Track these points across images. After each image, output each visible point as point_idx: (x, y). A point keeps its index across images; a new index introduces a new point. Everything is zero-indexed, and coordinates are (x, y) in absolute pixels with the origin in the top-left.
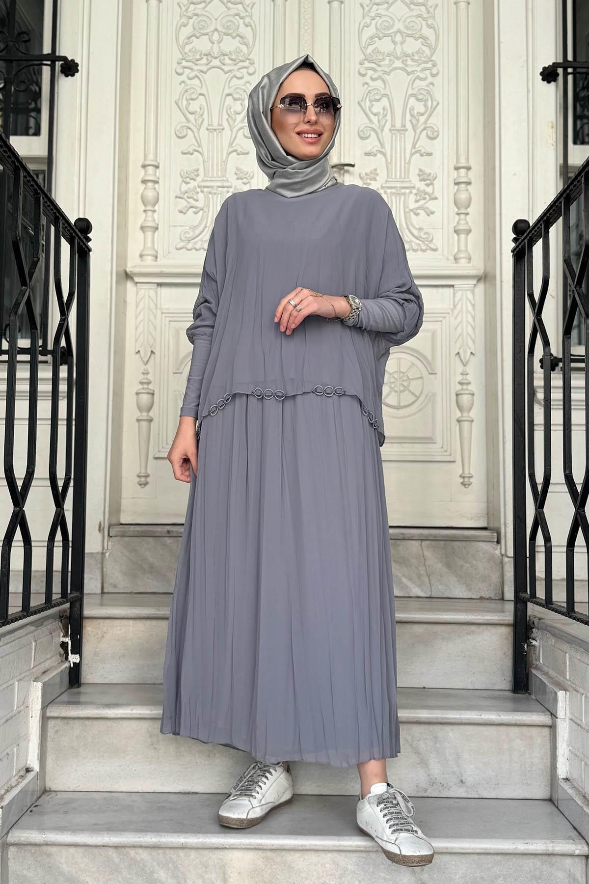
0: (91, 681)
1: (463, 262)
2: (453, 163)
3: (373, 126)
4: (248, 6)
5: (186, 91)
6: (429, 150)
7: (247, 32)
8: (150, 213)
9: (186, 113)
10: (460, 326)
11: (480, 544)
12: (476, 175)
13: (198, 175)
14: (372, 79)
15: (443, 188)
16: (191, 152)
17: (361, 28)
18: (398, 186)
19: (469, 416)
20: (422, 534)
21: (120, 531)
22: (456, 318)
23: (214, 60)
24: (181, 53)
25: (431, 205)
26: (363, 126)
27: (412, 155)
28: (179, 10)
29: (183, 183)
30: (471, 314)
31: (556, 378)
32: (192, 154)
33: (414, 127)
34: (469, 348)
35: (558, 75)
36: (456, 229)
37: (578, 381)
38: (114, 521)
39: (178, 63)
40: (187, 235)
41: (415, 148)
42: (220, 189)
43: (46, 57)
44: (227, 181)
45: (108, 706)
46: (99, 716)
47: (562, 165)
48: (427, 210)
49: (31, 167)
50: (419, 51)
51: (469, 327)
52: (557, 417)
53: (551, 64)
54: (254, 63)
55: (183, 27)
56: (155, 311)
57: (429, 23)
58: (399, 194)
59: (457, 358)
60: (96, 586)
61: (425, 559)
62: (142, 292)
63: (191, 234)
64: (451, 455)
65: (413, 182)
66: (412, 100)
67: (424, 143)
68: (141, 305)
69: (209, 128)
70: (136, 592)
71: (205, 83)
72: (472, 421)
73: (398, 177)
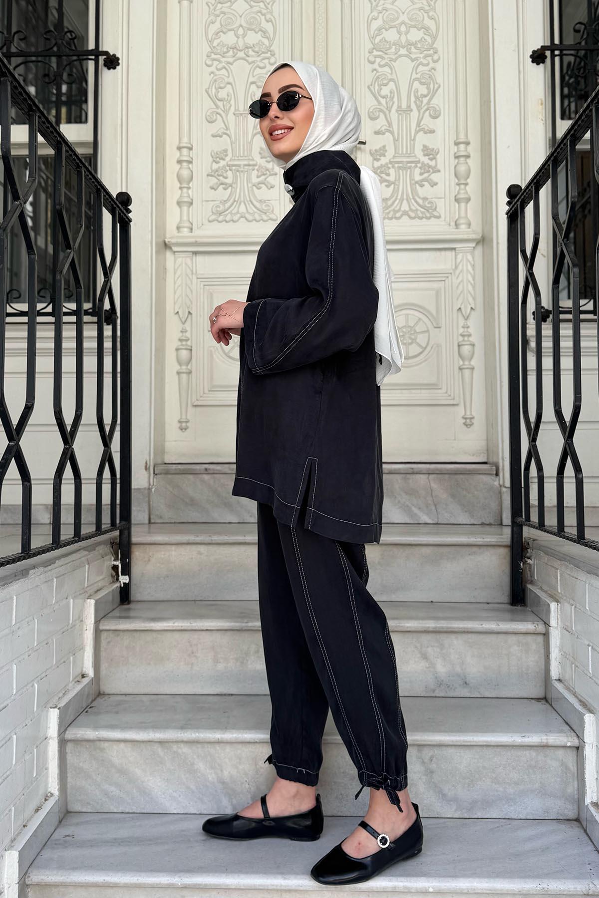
0: (139, 599)
1: (463, 227)
2: (453, 138)
3: (382, 108)
4: (269, 4)
5: (215, 81)
6: (432, 127)
7: (269, 27)
8: (185, 190)
9: (215, 100)
10: (462, 284)
11: (481, 476)
12: (474, 150)
13: (226, 155)
14: (380, 66)
15: (445, 161)
16: (221, 134)
17: (369, 21)
18: (405, 160)
19: (470, 365)
20: (429, 469)
21: (164, 469)
22: (457, 278)
23: (239, 52)
24: (210, 47)
25: (435, 177)
26: (374, 107)
27: (417, 132)
28: (208, 8)
29: (214, 163)
30: (471, 274)
31: (547, 329)
32: (221, 137)
33: (419, 108)
34: (470, 304)
35: (546, 57)
36: (457, 197)
37: (566, 331)
38: (159, 461)
39: (208, 56)
40: (218, 209)
41: (419, 126)
42: (246, 167)
43: (91, 52)
44: (253, 160)
45: (153, 620)
46: (146, 629)
47: (551, 138)
48: (430, 181)
49: (80, 151)
50: (421, 39)
51: (469, 285)
52: (548, 363)
53: (539, 47)
54: (275, 55)
55: (211, 24)
56: (190, 276)
57: (431, 14)
58: (405, 168)
59: (460, 314)
60: (144, 518)
61: (432, 491)
62: (179, 260)
63: (221, 208)
64: (454, 399)
65: (418, 156)
66: (416, 84)
67: (427, 121)
68: (178, 273)
69: (236, 113)
70: (178, 521)
71: (232, 72)
72: (473, 369)
73: (405, 153)
